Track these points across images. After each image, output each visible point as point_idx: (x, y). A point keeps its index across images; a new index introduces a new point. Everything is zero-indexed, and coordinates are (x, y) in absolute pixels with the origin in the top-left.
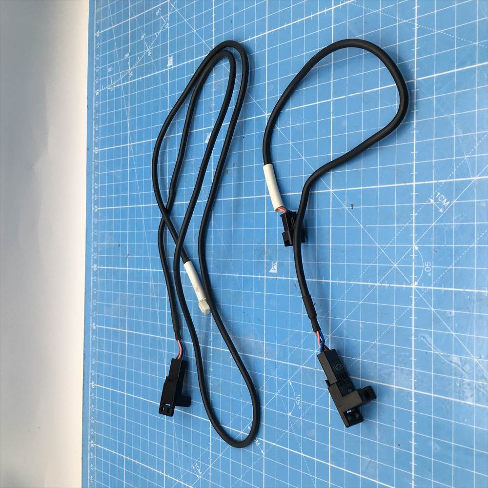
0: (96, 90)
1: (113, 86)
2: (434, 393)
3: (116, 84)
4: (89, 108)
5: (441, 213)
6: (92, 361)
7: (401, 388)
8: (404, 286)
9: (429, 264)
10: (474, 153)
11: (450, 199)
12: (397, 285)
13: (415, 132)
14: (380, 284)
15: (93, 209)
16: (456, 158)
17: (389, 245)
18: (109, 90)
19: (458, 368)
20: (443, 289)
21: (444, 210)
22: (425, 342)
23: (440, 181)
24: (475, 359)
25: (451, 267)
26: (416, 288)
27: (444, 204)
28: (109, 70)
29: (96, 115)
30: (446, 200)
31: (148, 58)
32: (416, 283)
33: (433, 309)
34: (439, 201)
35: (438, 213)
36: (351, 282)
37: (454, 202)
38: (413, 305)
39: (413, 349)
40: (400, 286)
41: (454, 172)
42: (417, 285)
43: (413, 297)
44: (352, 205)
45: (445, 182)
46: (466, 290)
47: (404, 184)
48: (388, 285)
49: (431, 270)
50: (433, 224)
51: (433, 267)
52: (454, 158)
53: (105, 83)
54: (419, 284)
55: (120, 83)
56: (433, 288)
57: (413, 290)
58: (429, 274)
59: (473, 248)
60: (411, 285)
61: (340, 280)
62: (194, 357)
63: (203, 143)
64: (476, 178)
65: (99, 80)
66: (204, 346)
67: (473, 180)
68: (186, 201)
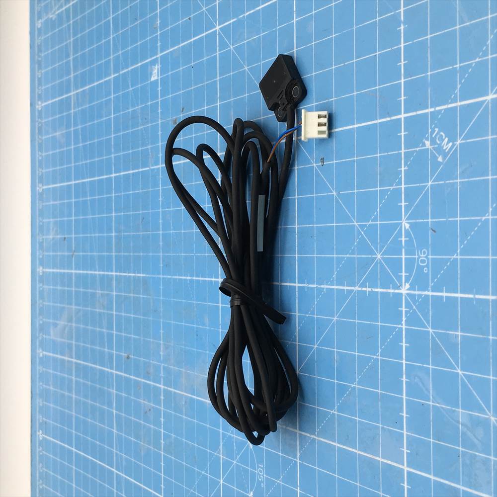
0: (38, 20)
1: (55, 12)
2: (435, 475)
3: (58, 9)
4: (32, 46)
5: (440, 163)
6: (39, 402)
7: (389, 462)
8: (391, 291)
9: (424, 253)
10: (485, 54)
11: (452, 139)
12: (382, 290)
13: (402, 27)
14: (360, 289)
15: (38, 188)
16: (461, 65)
17: (370, 223)
18: (52, 18)
19: (469, 432)
20: (444, 294)
21: (444, 159)
22: (421, 384)
23: (438, 108)
24: (492, 418)
25: (455, 257)
26: (407, 294)
27: (444, 148)
29: (39, 56)
30: (447, 140)
32: (408, 286)
33: (431, 330)
34: (438, 144)
35: (436, 165)
36: (322, 286)
37: (459, 142)
38: (403, 322)
39: (404, 397)
40: (385, 290)
41: (457, 91)
42: (408, 290)
43: (404, 309)
44: (322, 160)
45: (445, 110)
46: (477, 296)
47: (388, 119)
48: (370, 289)
49: (428, 262)
50: (430, 183)
51: (430, 257)
52: (458, 66)
53: (47, 9)
54: (412, 288)
55: (61, 7)
56: (430, 293)
57: (404, 297)
58: (425, 270)
59: (487, 221)
60: (401, 290)
61: (308, 283)
62: (144, 400)
63: (149, 82)
64: (490, 97)
65: (41, 7)
66: (154, 384)
67: (486, 100)
68: (133, 170)
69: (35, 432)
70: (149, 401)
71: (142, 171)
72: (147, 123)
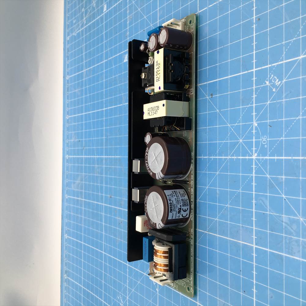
0: (68, 36)
1: (76, 32)
2: (270, 249)
3: (78, 31)
4: (64, 50)
5: (274, 92)
6: (66, 220)
7: (246, 243)
8: (247, 157)
9: (265, 138)
10: (299, 36)
11: (281, 79)
12: (242, 157)
13: (254, 26)
14: (231, 157)
15: (66, 117)
16: (286, 42)
17: (236, 124)
18: (74, 35)
19: (288, 226)
20: (276, 158)
21: (276, 90)
22: (263, 204)
23: (273, 65)
24: (301, 219)
25: (282, 138)
26: (256, 159)
27: (276, 84)
28: (74, 22)
29: (68, 54)
30: (278, 80)
31: (94, 9)
32: (256, 155)
33: (268, 176)
34: (272, 82)
35: (272, 93)
36: (211, 157)
37: (284, 81)
38: (254, 173)
39: (254, 210)
40: (244, 158)
41: (284, 55)
42: (256, 156)
43: (254, 166)
44: (212, 95)
45: (277, 65)
46: (294, 158)
47: (247, 72)
48: (236, 157)
49: (267, 142)
50: (269, 102)
51: (268, 139)
52: (284, 43)
53: (72, 31)
54: (258, 155)
55: (79, 29)
56: (268, 158)
57: (254, 161)
58: (266, 146)
59: (299, 119)
60: (252, 156)
61: (204, 156)
62: (119, 218)
63: (123, 63)
64: (302, 57)
65: (69, 30)
66: (124, 209)
67: (299, 59)
68: (114, 106)
69: (64, 235)
70: (121, 218)
71: (119, 106)
72: (122, 82)
